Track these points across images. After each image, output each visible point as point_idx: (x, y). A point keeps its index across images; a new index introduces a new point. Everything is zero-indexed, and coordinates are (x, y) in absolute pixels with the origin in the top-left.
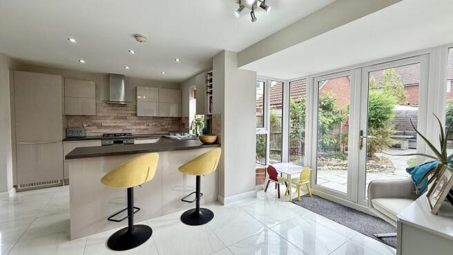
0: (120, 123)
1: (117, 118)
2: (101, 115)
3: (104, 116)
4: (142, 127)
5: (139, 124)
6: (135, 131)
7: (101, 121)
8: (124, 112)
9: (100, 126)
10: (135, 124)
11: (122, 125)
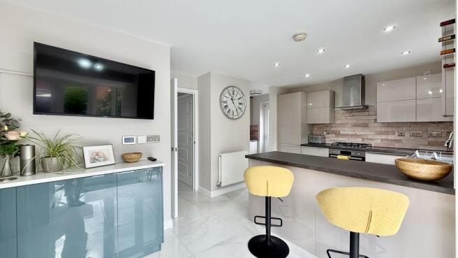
0: (359, 131)
1: (355, 125)
2: (339, 122)
3: (342, 124)
4: (391, 137)
5: (386, 133)
6: (379, 141)
7: (339, 129)
8: (364, 118)
9: (338, 134)
10: (380, 133)
11: (362, 133)
